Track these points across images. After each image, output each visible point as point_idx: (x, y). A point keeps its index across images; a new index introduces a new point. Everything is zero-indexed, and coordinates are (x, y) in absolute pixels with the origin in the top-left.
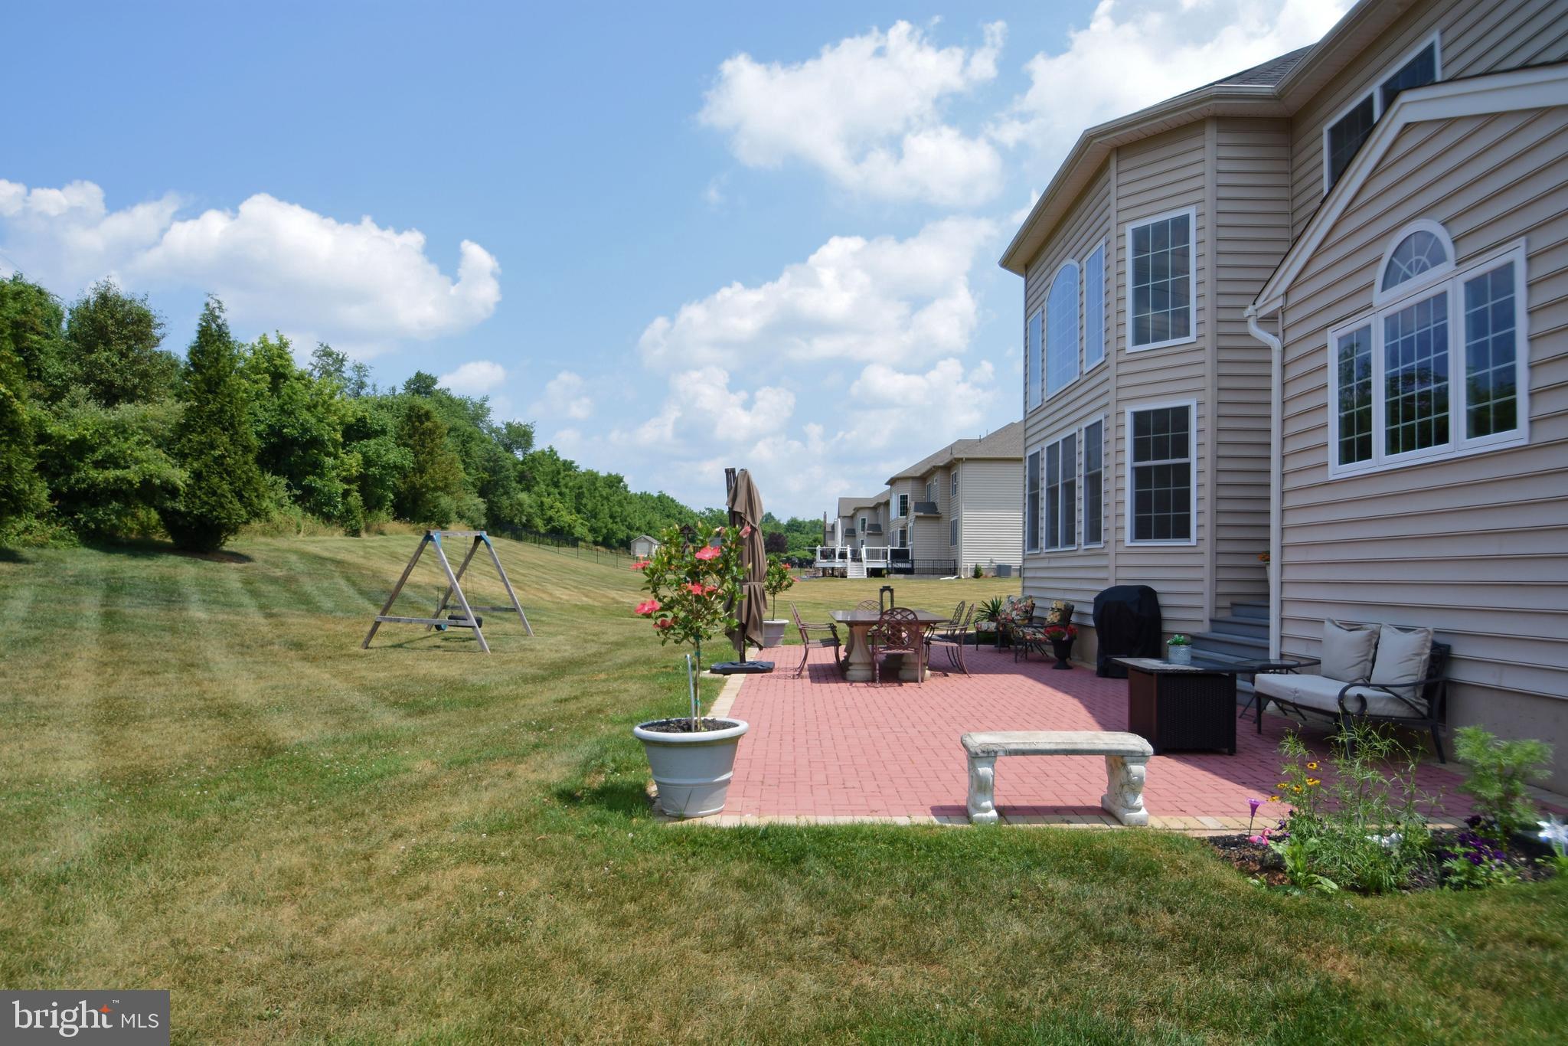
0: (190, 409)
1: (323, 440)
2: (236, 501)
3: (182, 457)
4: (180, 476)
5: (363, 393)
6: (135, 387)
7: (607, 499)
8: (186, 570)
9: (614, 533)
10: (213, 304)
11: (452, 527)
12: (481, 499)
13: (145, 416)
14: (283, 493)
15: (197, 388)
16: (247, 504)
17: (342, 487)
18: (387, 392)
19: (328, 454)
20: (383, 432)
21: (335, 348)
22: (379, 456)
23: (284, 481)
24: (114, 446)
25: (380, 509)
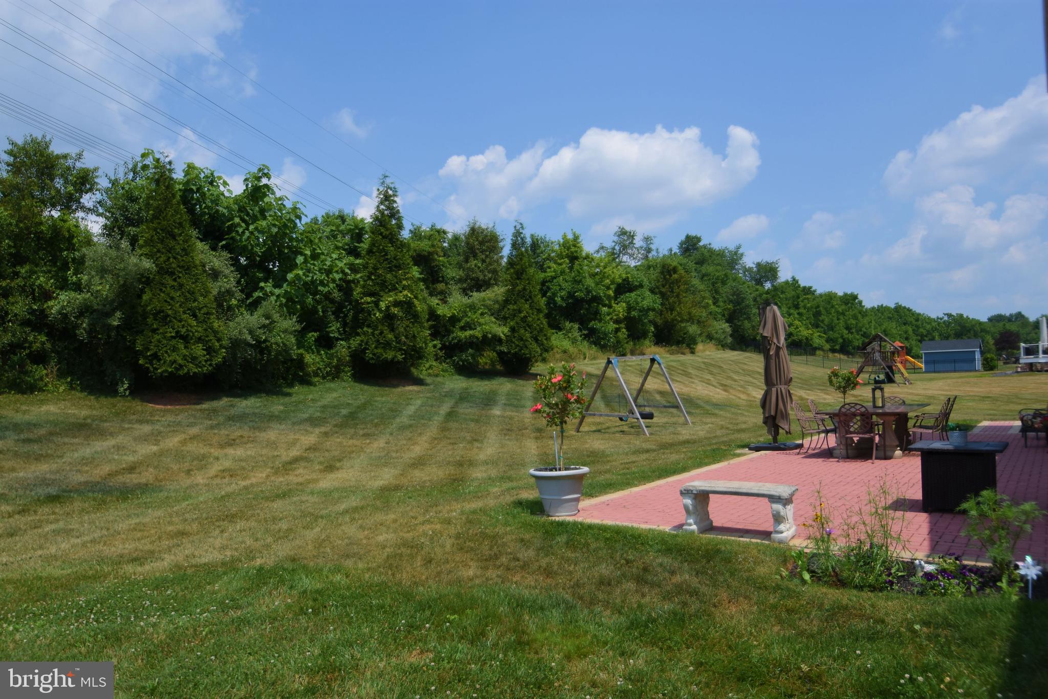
0: (508, 291)
1: (600, 296)
2: (533, 343)
3: (504, 319)
4: (501, 330)
5: (650, 255)
6: (490, 279)
7: (843, 314)
8: (504, 386)
9: (850, 342)
10: (519, 227)
11: (700, 347)
12: (728, 324)
13: (484, 298)
14: (576, 334)
15: (511, 277)
16: (540, 344)
17: (612, 326)
18: (666, 253)
19: (605, 306)
20: (641, 286)
21: (628, 229)
22: (637, 303)
23: (576, 326)
24: (469, 317)
25: (645, 338)
